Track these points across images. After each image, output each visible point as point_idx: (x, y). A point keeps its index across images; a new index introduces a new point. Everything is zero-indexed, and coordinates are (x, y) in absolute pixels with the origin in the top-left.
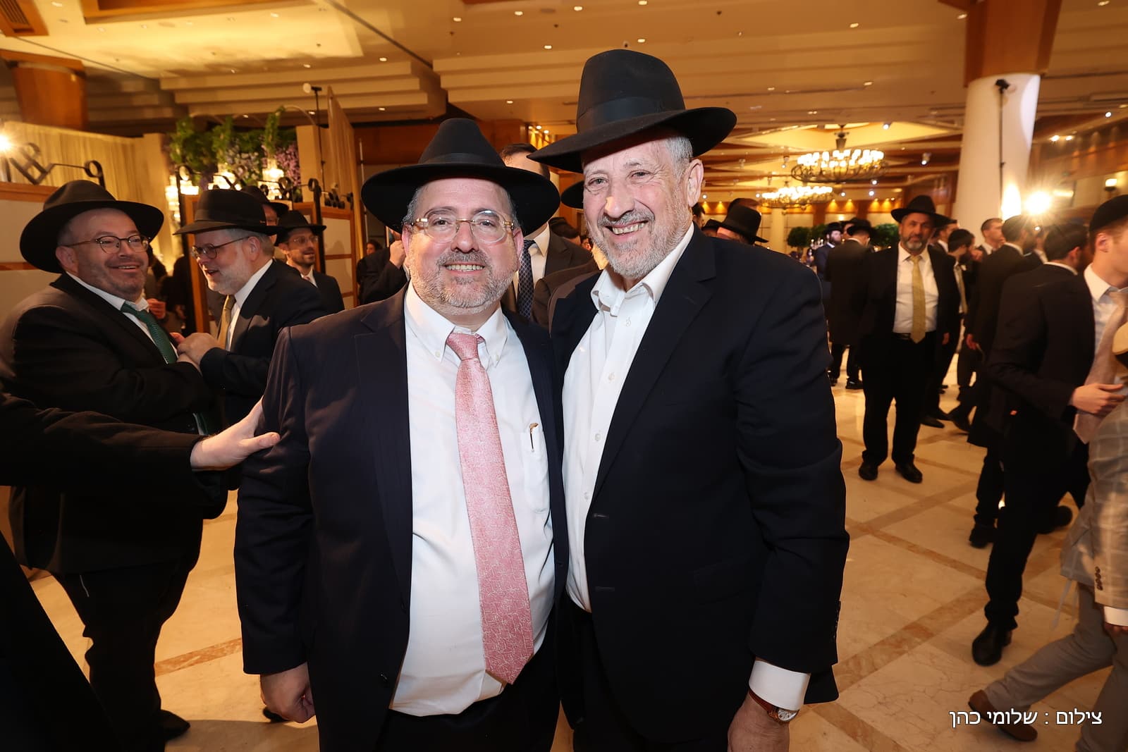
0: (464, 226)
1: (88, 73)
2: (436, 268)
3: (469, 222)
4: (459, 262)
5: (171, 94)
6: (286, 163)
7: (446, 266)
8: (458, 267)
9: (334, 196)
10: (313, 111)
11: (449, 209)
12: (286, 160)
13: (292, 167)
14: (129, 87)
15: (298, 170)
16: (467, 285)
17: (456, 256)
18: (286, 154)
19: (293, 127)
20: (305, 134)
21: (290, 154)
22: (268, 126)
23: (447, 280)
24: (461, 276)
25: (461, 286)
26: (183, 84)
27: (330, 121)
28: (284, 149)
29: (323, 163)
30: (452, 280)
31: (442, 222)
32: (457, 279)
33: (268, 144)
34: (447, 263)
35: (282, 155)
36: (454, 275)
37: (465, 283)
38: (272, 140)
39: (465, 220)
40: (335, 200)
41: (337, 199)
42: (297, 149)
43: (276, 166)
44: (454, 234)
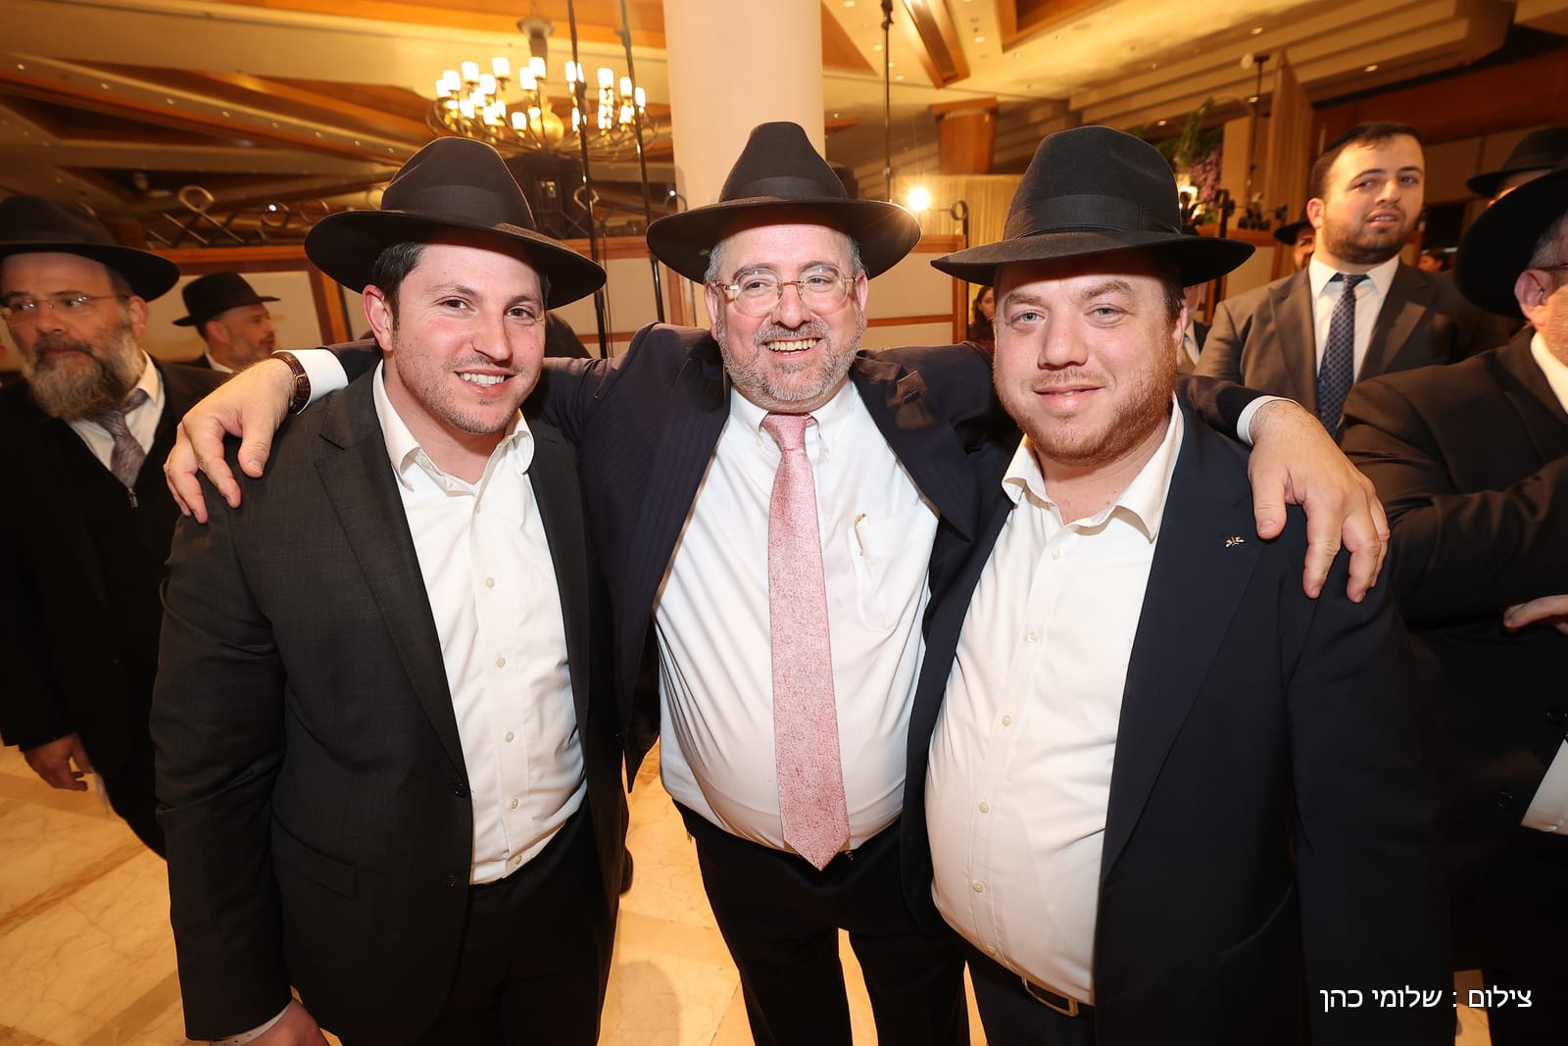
0: (790, 291)
1: (1002, 110)
2: (753, 349)
3: (796, 283)
4: (784, 338)
5: (1078, 115)
6: (1202, 178)
7: (766, 344)
8: (783, 346)
9: (1255, 213)
10: (1253, 97)
11: (767, 267)
12: (1204, 172)
13: (1210, 181)
14: (1037, 116)
15: (1219, 183)
16: (798, 374)
17: (779, 330)
18: (1205, 165)
19: (1222, 125)
20: (1236, 132)
21: (1210, 163)
22: (1186, 130)
23: (770, 367)
24: (787, 359)
25: (789, 376)
26: (1094, 97)
27: (1274, 109)
28: (1203, 158)
29: (1252, 168)
30: (776, 367)
31: (756, 285)
32: (783, 366)
33: (1183, 155)
34: (768, 340)
35: (1200, 167)
36: (779, 358)
37: (794, 371)
38: (1189, 148)
39: (789, 281)
40: (1255, 219)
41: (1259, 216)
42: (1220, 154)
43: (1188, 183)
44: (776, 301)
